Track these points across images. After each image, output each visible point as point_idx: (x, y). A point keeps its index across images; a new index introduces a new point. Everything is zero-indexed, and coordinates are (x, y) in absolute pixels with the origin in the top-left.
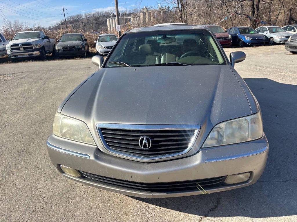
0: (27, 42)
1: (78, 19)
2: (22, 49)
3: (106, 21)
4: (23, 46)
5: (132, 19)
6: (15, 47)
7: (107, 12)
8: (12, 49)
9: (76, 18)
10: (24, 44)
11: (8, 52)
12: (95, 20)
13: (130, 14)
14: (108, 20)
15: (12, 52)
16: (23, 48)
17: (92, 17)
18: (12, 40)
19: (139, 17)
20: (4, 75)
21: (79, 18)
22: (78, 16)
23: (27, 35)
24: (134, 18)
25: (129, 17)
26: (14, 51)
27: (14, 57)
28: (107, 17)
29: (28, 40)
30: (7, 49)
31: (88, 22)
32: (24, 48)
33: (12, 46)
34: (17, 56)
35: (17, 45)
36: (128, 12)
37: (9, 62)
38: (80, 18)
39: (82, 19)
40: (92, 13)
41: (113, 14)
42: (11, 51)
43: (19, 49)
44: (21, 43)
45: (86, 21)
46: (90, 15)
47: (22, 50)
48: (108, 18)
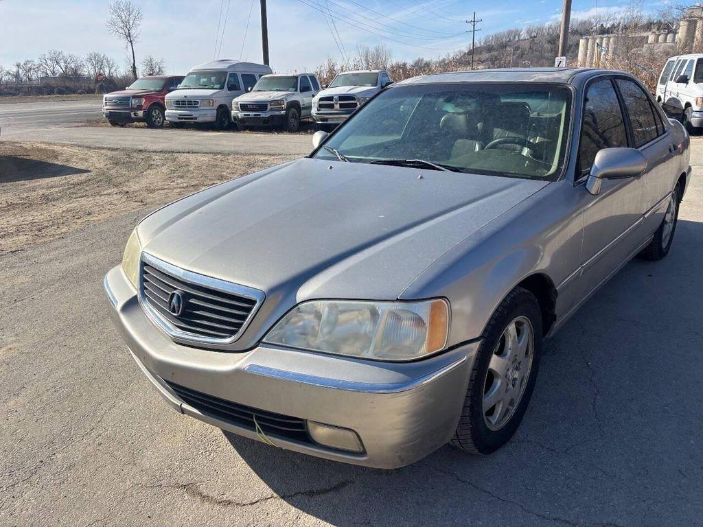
0: (349, 92)
1: (510, 40)
2: (337, 106)
3: (578, 45)
4: (340, 100)
5: (651, 38)
6: (326, 103)
7: (585, 22)
8: (321, 106)
9: (504, 40)
10: (342, 98)
11: (314, 111)
12: (549, 42)
13: (648, 26)
14: (582, 42)
15: (319, 112)
16: (340, 104)
17: (544, 35)
18: (327, 87)
19: (675, 33)
20: (279, 155)
21: (512, 38)
22: (510, 33)
23: (354, 79)
24: (659, 35)
25: (645, 34)
26: (323, 111)
27: (321, 121)
28: (582, 35)
29: (352, 89)
30: (313, 105)
31: (530, 48)
32: (341, 106)
33: (321, 99)
34: (326, 120)
35: (330, 98)
36: (645, 21)
37: (309, 131)
38: (515, 38)
39: (519, 40)
40: (547, 24)
41: (602, 25)
42: (318, 110)
43: (331, 106)
44: (336, 95)
45: (527, 45)
46: (540, 30)
47: (337, 110)
48: (584, 37)
